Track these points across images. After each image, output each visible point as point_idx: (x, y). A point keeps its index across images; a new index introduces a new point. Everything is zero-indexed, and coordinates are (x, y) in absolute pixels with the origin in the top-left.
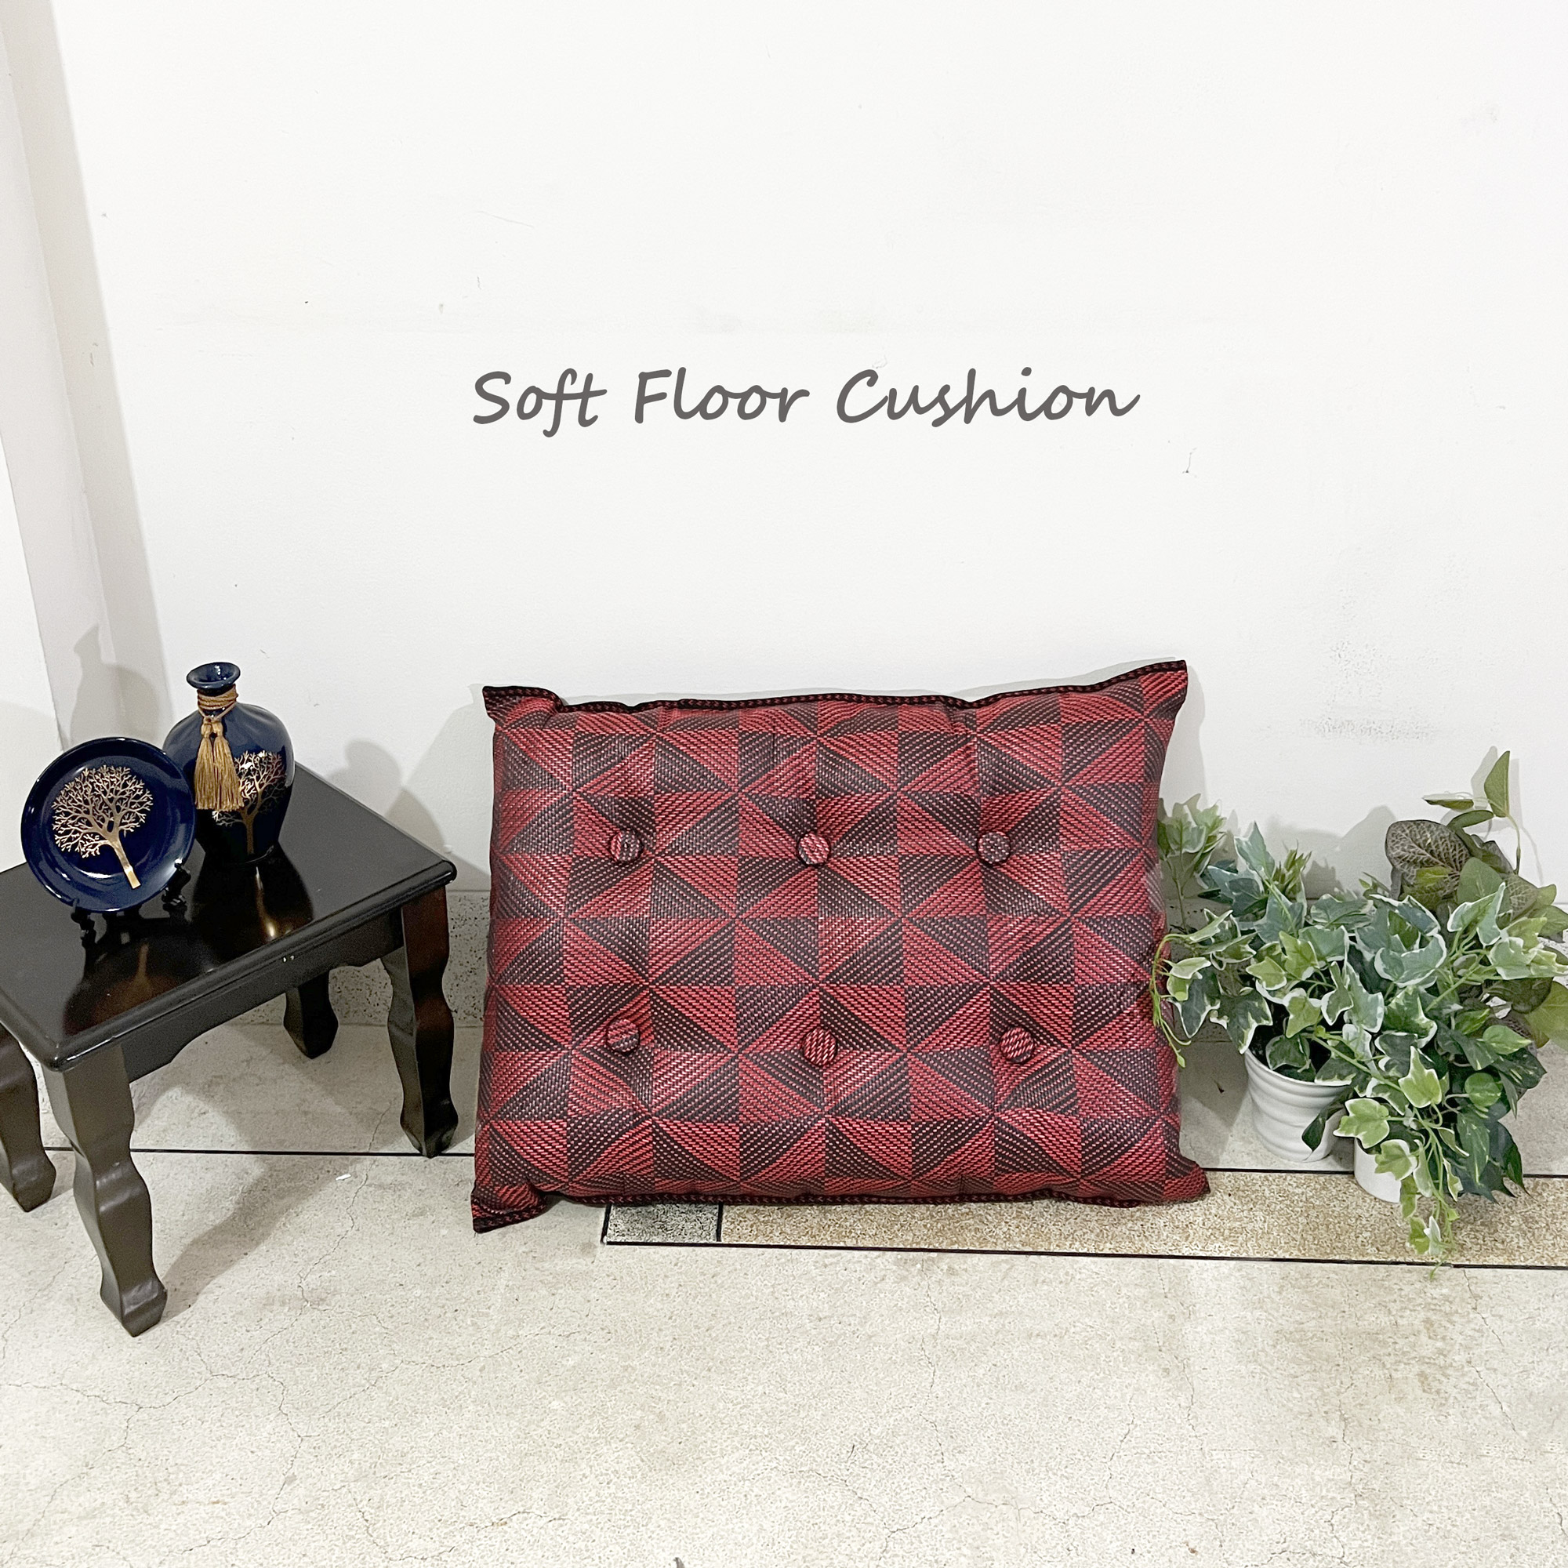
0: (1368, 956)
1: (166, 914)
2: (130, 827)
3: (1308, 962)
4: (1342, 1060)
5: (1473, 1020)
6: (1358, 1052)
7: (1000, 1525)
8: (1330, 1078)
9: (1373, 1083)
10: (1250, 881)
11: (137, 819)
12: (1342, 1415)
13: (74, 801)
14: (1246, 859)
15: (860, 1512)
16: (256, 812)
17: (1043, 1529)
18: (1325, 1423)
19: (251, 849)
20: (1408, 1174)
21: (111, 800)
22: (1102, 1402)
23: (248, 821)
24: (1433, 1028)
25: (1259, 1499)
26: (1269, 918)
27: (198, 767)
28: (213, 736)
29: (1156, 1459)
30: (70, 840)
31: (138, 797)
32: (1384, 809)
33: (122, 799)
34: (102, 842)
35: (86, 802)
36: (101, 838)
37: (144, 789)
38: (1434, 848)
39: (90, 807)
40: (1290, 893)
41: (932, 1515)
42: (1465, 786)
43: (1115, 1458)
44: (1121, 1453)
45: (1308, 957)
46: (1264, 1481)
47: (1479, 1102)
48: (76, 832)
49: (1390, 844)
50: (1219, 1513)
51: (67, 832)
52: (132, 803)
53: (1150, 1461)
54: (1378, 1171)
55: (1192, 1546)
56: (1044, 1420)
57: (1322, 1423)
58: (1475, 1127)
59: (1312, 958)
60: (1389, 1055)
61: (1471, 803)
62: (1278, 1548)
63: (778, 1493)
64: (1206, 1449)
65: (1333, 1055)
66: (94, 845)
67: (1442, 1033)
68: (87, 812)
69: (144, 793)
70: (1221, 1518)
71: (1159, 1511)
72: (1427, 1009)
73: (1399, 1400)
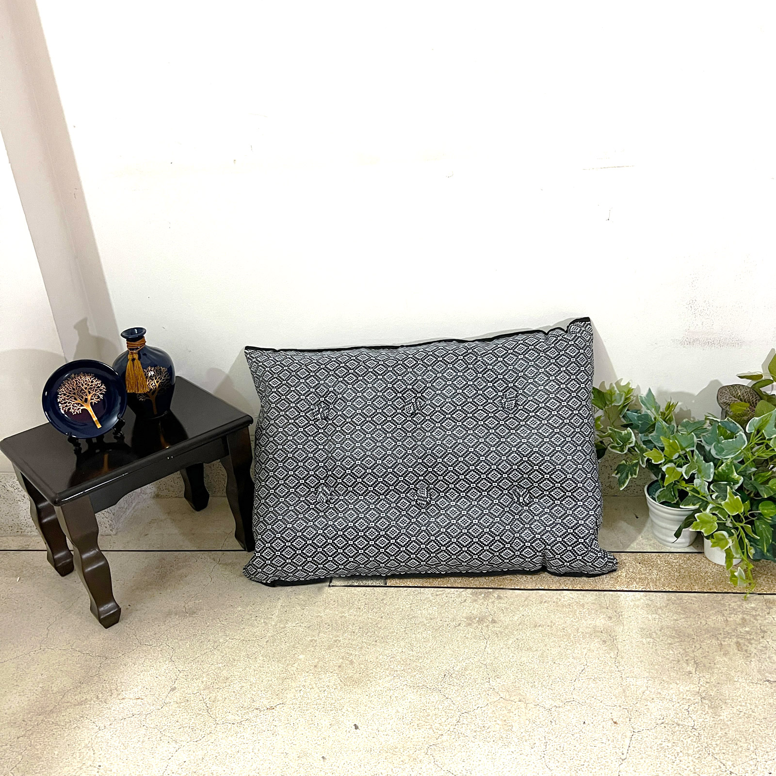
0: (707, 448)
1: (115, 441)
2: (95, 401)
3: (676, 451)
4: (694, 496)
5: (764, 477)
6: (702, 491)
7: (517, 710)
8: (689, 505)
9: (710, 507)
10: (647, 415)
11: (99, 397)
12: (695, 661)
13: (67, 389)
14: (645, 405)
15: (447, 704)
16: (156, 394)
17: (539, 712)
18: (686, 665)
19: (155, 412)
20: (728, 547)
21: (86, 388)
22: (571, 655)
23: (153, 399)
24: (742, 479)
25: (651, 699)
26: (657, 432)
27: (127, 374)
28: (133, 360)
29: (598, 681)
30: (67, 406)
31: (98, 387)
32: (717, 381)
33: (91, 388)
34: (82, 408)
35: (74, 389)
36: (82, 406)
37: (102, 383)
38: (742, 397)
39: (76, 391)
40: (668, 421)
41: (483, 706)
42: (757, 368)
43: (577, 681)
44: (580, 679)
45: (676, 448)
46: (653, 691)
47: (766, 514)
48: (69, 403)
49: (719, 397)
50: (629, 706)
51: (65, 403)
52: (96, 390)
53: (594, 682)
54: (712, 546)
55: (614, 721)
56: (541, 663)
57: (685, 665)
58: (764, 526)
59: (678, 449)
60: (717, 491)
61: (761, 376)
62: (659, 722)
63: (406, 696)
64: (624, 676)
65: (690, 494)
66: (79, 409)
67: (746, 481)
68: (74, 394)
69: (102, 385)
70: (631, 708)
71: (598, 705)
72: (738, 471)
73: (725, 655)
